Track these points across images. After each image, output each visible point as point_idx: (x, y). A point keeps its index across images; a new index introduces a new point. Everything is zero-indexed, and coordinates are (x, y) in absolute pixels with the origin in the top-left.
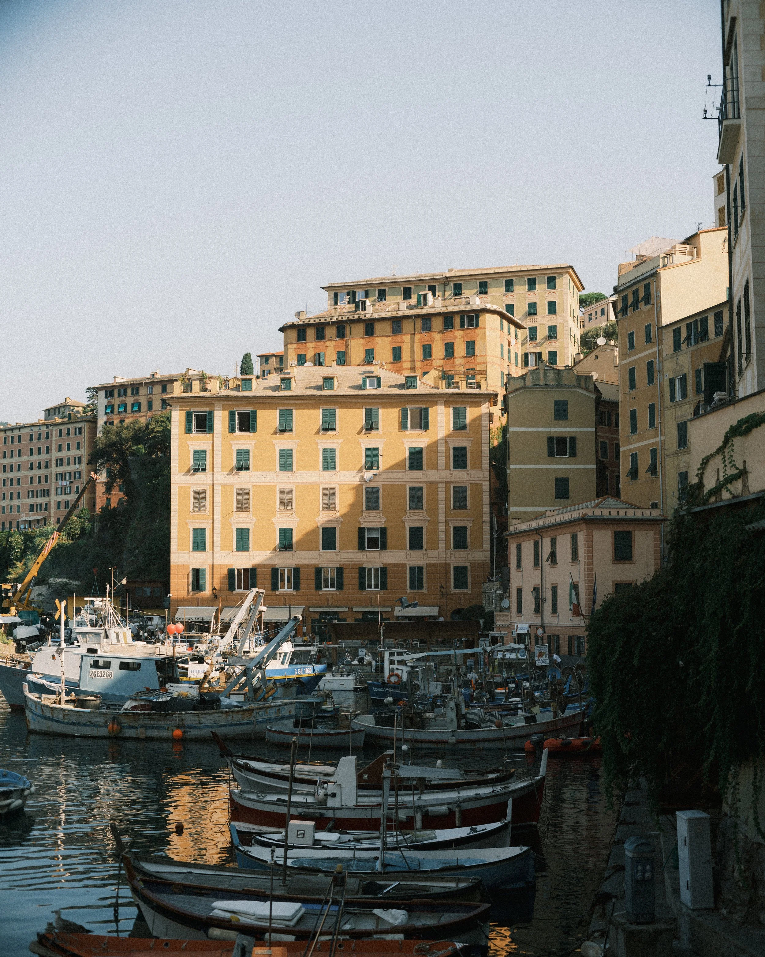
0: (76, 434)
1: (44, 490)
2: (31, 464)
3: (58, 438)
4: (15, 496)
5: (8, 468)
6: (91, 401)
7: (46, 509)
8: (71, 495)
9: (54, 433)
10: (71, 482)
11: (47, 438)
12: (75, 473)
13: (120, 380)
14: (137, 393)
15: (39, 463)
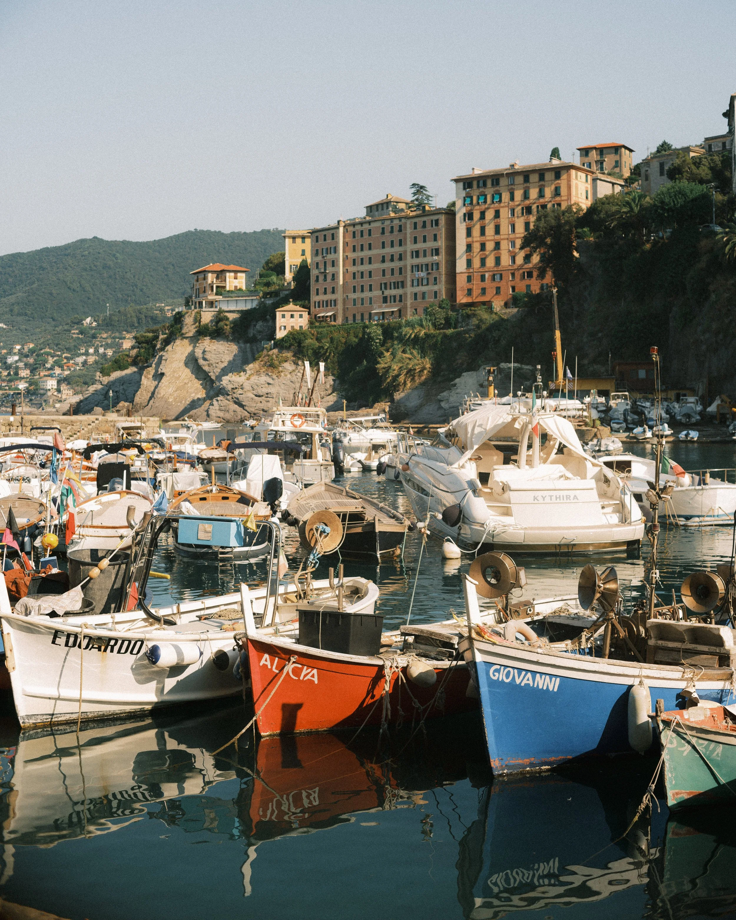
0: (432, 226)
1: (398, 282)
2: (383, 257)
3: (413, 230)
4: (367, 288)
5: (358, 261)
6: (416, 197)
7: (401, 301)
8: (429, 286)
9: (408, 226)
10: (429, 274)
11: (400, 230)
12: (432, 264)
13: (478, 172)
14: (498, 184)
15: (392, 256)
